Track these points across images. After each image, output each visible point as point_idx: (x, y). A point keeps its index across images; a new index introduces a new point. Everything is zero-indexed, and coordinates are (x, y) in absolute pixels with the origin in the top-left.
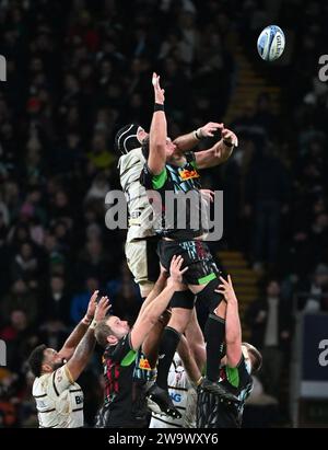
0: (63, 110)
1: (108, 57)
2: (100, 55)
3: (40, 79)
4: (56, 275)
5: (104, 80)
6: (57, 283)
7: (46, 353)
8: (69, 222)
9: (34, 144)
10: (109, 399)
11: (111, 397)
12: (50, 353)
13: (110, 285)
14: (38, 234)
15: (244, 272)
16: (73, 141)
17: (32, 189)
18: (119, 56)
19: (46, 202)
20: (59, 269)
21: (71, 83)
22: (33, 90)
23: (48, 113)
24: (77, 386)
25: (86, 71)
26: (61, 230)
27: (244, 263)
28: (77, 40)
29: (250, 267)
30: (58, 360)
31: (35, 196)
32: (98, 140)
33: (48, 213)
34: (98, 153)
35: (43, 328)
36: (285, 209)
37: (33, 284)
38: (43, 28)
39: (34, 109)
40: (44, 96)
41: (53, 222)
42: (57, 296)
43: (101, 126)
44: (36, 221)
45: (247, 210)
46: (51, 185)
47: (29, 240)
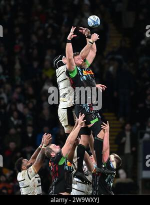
0: (31, 50)
1: (51, 26)
2: (47, 25)
3: (20, 36)
4: (30, 125)
5: (49, 36)
6: (30, 129)
7: (23, 161)
8: (35, 101)
9: (18, 66)
10: (55, 181)
11: (55, 180)
12: (25, 161)
13: (54, 129)
14: (20, 107)
15: (115, 122)
16: (35, 64)
17: (17, 86)
18: (56, 25)
19: (24, 92)
20: (30, 122)
21: (34, 38)
22: (17, 42)
23: (24, 52)
24: (38, 176)
25: (41, 32)
26: (31, 105)
27: (115, 118)
28: (36, 18)
29: (118, 120)
30: (29, 164)
31: (18, 90)
32: (47, 63)
33: (25, 97)
34: (47, 70)
35: (24, 149)
36: (132, 93)
37: (19, 130)
38: (21, 14)
39: (17, 50)
40: (21, 44)
41: (27, 102)
42: (30, 135)
43: (48, 57)
44: (19, 101)
45: (115, 94)
46: (26, 85)
47: (16, 110)
